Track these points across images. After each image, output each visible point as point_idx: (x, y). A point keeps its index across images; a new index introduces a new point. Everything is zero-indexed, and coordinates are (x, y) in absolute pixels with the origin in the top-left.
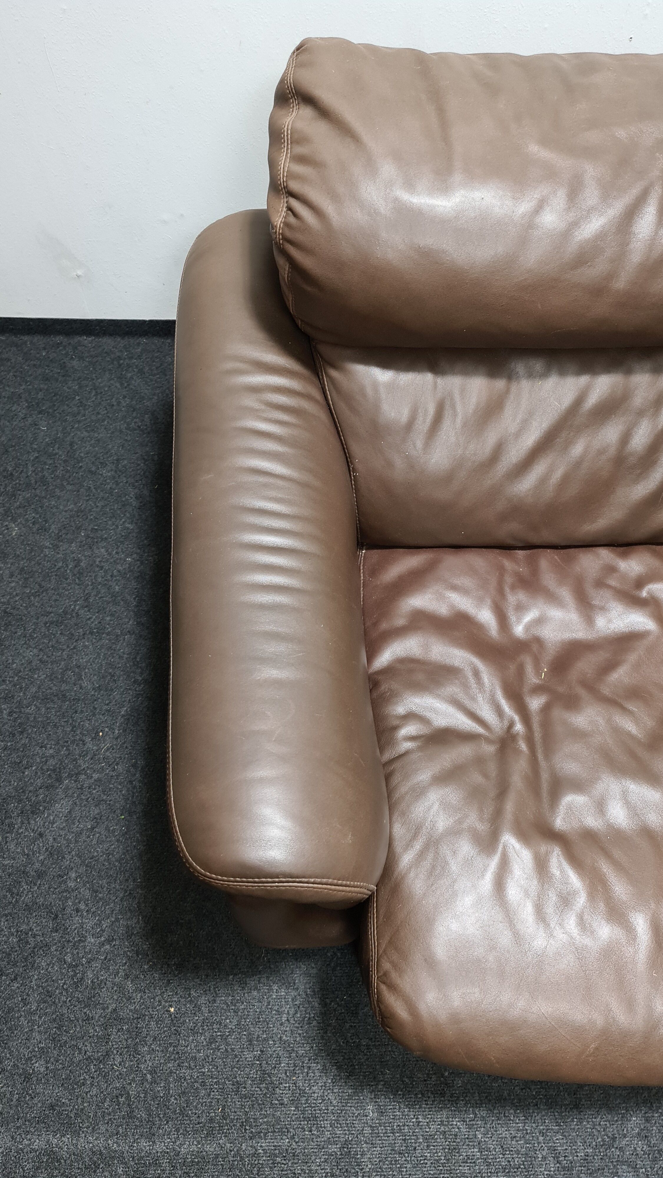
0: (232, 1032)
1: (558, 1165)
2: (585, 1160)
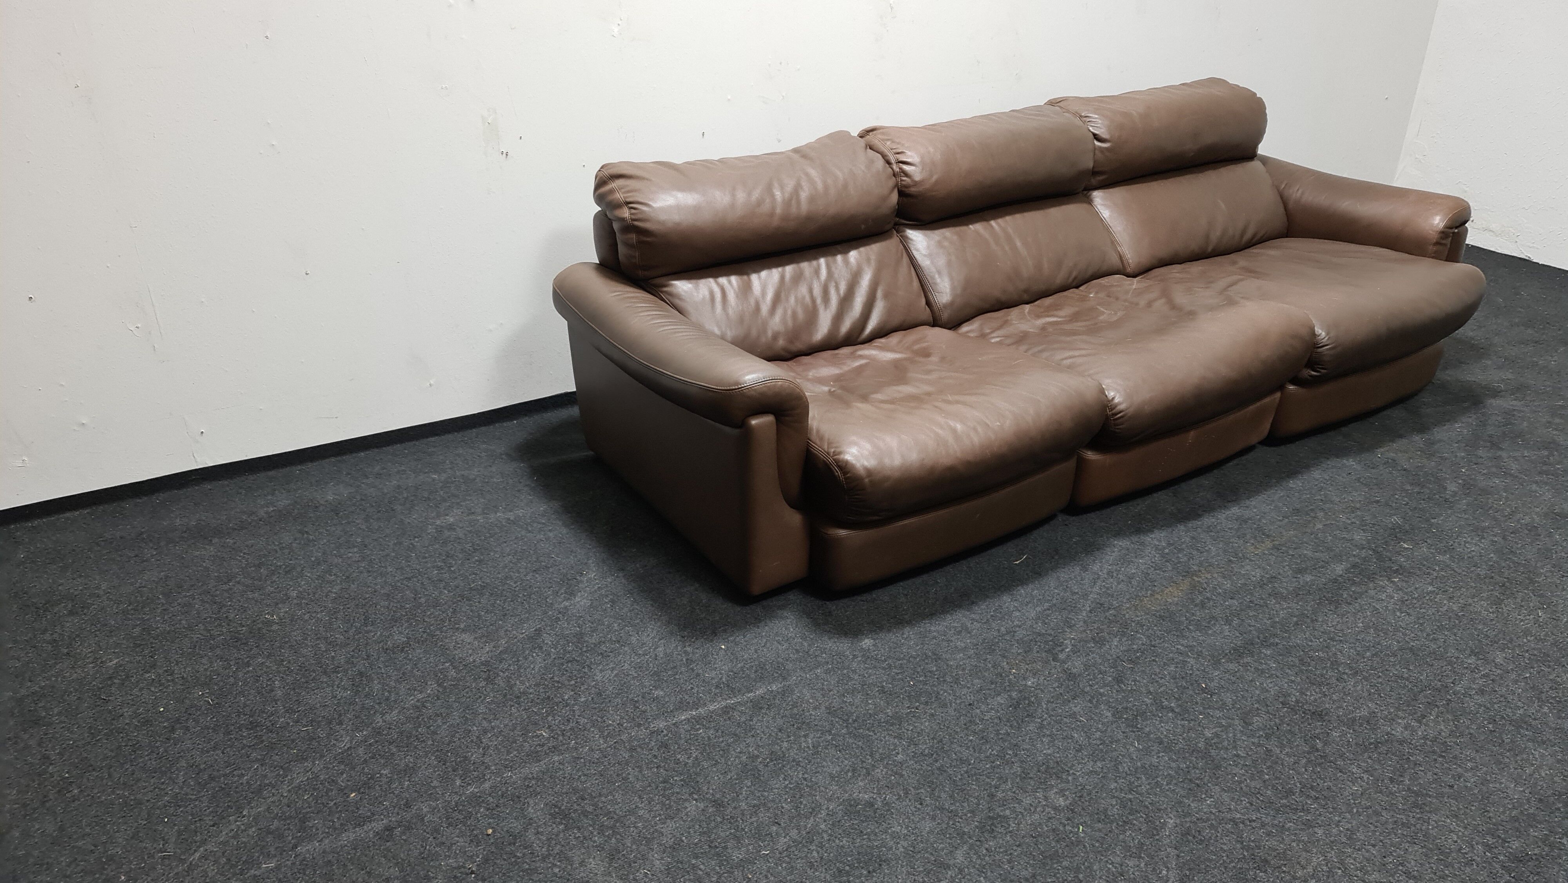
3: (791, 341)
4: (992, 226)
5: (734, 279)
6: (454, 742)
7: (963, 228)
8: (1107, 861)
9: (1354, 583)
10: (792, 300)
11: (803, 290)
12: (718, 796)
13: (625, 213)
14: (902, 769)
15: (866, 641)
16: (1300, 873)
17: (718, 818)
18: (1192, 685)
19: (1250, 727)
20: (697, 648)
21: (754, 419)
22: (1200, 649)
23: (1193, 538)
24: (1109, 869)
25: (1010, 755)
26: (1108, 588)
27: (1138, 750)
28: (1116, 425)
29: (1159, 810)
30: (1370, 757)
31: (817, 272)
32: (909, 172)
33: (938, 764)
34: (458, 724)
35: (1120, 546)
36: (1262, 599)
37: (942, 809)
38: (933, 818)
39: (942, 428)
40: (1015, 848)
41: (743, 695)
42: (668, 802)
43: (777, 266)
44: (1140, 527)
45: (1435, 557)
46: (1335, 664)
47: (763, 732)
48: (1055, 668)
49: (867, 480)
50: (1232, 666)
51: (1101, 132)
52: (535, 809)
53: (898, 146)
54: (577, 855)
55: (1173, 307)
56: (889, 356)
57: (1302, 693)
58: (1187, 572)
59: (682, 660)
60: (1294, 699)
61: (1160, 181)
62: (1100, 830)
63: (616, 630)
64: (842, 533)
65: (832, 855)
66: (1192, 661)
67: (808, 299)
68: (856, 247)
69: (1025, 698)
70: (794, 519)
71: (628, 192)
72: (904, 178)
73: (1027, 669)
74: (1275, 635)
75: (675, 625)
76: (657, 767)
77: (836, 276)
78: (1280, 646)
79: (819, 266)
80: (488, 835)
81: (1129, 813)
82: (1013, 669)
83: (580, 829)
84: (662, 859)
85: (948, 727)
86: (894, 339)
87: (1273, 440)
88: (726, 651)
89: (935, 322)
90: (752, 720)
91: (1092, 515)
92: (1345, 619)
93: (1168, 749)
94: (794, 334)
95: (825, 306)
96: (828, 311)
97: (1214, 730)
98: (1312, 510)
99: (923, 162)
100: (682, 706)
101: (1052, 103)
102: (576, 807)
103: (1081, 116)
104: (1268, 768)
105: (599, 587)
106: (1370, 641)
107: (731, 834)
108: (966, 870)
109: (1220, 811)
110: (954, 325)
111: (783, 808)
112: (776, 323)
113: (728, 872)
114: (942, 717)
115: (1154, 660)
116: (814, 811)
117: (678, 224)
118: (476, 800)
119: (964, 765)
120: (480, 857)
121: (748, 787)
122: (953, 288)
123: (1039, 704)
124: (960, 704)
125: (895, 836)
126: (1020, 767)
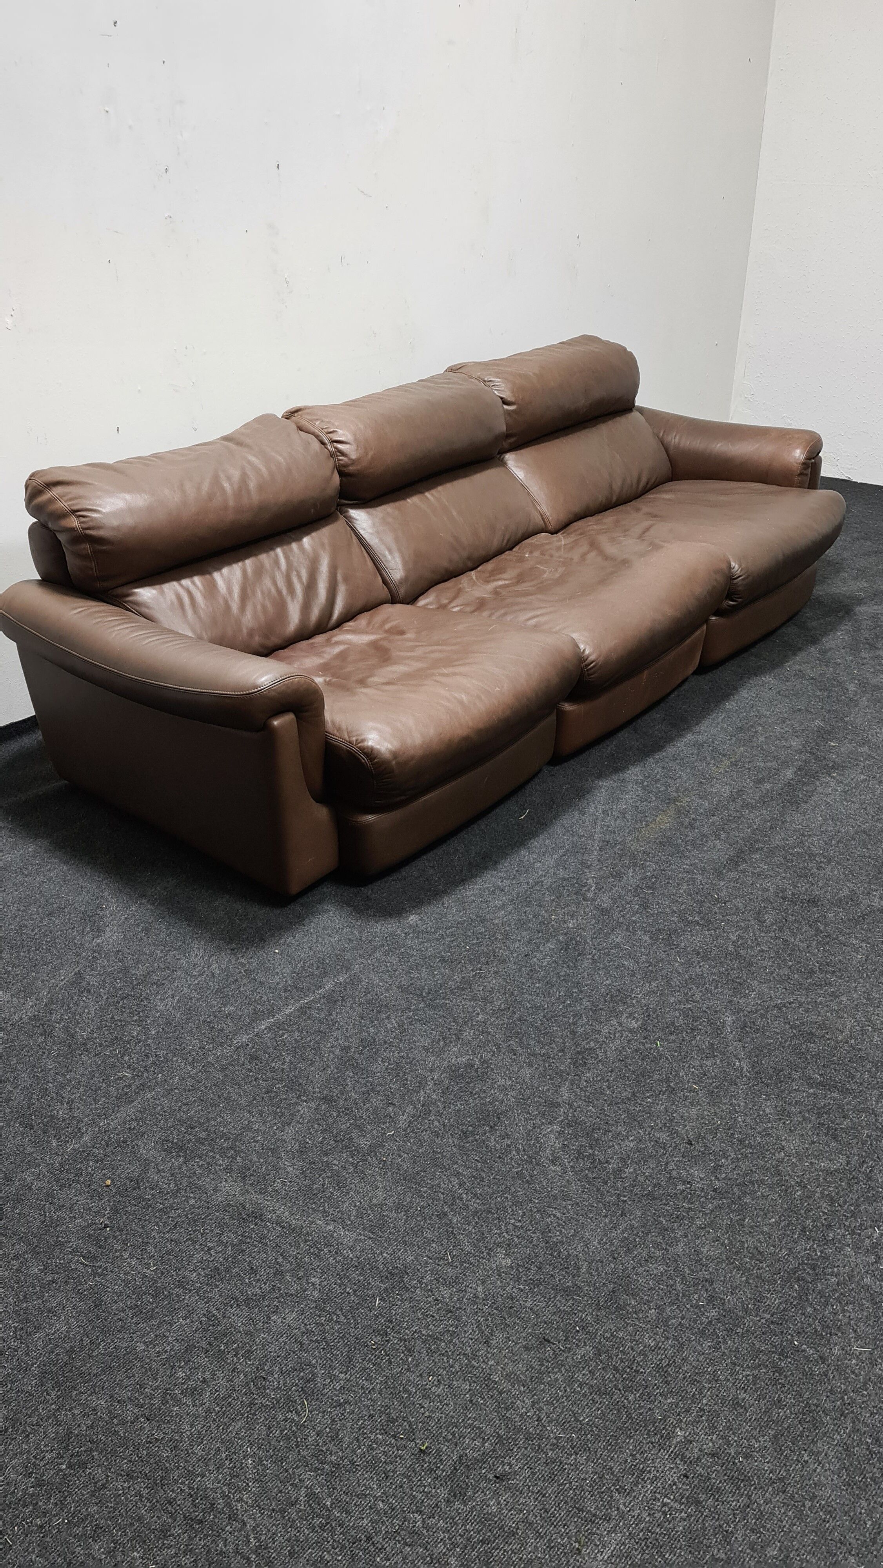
3: (266, 636)
4: (428, 499)
5: (197, 579)
6: (34, 1104)
7: (401, 503)
8: (689, 1067)
9: (804, 784)
10: (259, 594)
11: (267, 582)
12: (325, 1092)
13: (74, 522)
14: (487, 1028)
15: (412, 917)
16: (840, 1038)
17: (334, 1113)
18: (706, 897)
19: (765, 924)
20: (251, 958)
21: (276, 720)
22: (702, 865)
23: (663, 768)
24: (693, 1072)
25: (576, 992)
26: (608, 826)
27: (682, 964)
28: (589, 675)
29: (716, 1012)
30: (862, 929)
31: (277, 562)
32: (345, 451)
33: (517, 1016)
34: (31, 1085)
35: (606, 786)
36: (737, 811)
37: (534, 1055)
38: (530, 1065)
39: (448, 700)
40: (609, 1074)
41: (314, 993)
42: (278, 1110)
43: (237, 561)
44: (616, 766)
45: (857, 750)
46: (812, 856)
47: (346, 1023)
48: (588, 906)
49: (394, 763)
50: (733, 875)
51: (507, 395)
52: (147, 1149)
53: (329, 425)
54: (206, 1182)
55: (606, 558)
56: (366, 638)
57: (795, 887)
58: (669, 799)
59: (240, 972)
60: (790, 893)
61: (562, 439)
62: (674, 1041)
63: (161, 957)
64: (371, 818)
65: (452, 1120)
66: (700, 877)
67: (273, 590)
68: (307, 533)
69: (571, 940)
70: (322, 813)
71: (71, 499)
72: (341, 458)
73: (564, 913)
74: (758, 841)
75: (220, 939)
76: (255, 1080)
77: (295, 564)
78: (765, 850)
80: (108, 1186)
81: (693, 1021)
82: (552, 915)
83: (201, 1157)
84: (294, 1164)
85: (514, 980)
86: (362, 621)
87: (703, 669)
88: (281, 955)
89: (394, 600)
90: (331, 1014)
91: (572, 762)
92: (807, 817)
93: (706, 958)
94: (268, 629)
95: (292, 596)
96: (295, 601)
97: (737, 933)
98: (752, 726)
99: (356, 439)
100: (257, 1016)
101: (453, 370)
102: (187, 1137)
103: (484, 381)
104: (789, 955)
105: (126, 918)
106: (831, 831)
107: (351, 1124)
108: (575, 1104)
109: (764, 1002)
110: (411, 599)
111: (391, 1088)
112: (249, 620)
113: (362, 1161)
114: (506, 972)
115: (668, 883)
116: (421, 1085)
117: (135, 528)
118: (83, 1155)
119: (540, 1011)
120: (108, 1209)
121: (351, 1078)
122: (405, 563)
123: (586, 942)
124: (517, 957)
125: (503, 1089)
126: (589, 1001)
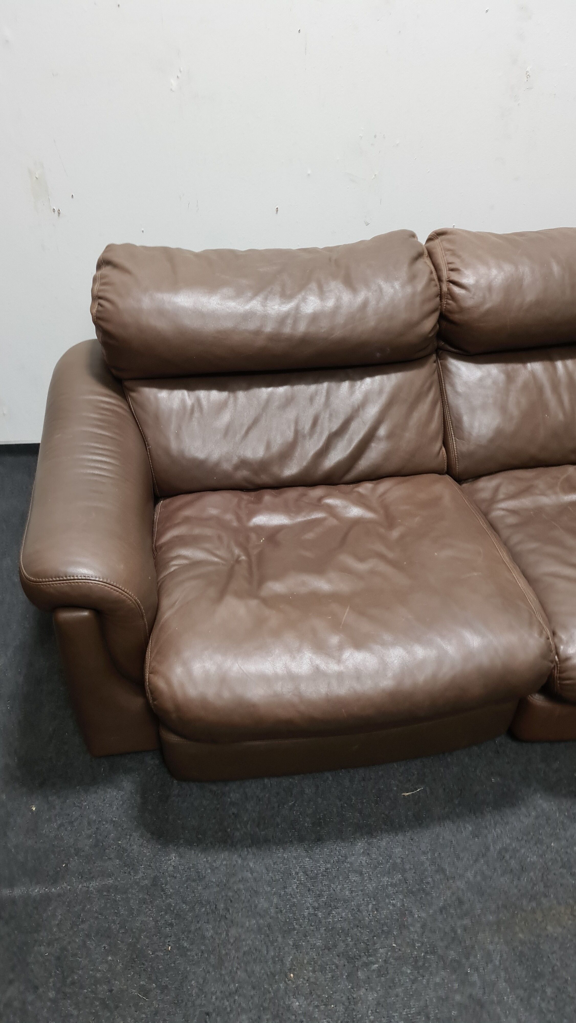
0: (76, 819)
1: (307, 877)
2: (325, 872)
7: (518, 365)
11: (290, 416)
31: (314, 397)
32: (459, 295)
53: (457, 260)
56: (355, 512)
68: (372, 375)
72: (451, 301)
77: (335, 405)
79: (316, 393)
89: (446, 472)
94: (262, 466)
95: (310, 439)
96: (312, 444)
99: (479, 286)
110: (469, 478)
112: (245, 451)
